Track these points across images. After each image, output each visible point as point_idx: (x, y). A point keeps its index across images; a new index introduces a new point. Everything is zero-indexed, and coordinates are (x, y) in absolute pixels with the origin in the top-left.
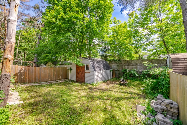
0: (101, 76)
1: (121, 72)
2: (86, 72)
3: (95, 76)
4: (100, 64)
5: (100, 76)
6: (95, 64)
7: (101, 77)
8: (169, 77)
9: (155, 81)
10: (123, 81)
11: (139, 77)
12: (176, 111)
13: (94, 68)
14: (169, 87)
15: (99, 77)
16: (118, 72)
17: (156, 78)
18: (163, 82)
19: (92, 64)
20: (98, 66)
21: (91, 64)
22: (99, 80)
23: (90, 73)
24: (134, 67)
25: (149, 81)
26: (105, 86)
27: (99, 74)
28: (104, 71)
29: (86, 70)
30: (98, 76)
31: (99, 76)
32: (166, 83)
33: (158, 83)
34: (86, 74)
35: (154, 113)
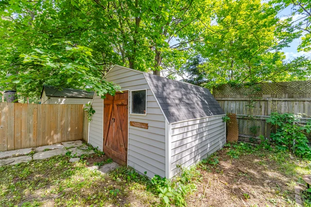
0: (197, 142)
2: (132, 124)
3: (171, 146)
4: (189, 93)
5: (192, 142)
6: (168, 91)
7: (194, 144)
13: (166, 106)
15: (189, 146)
19: (156, 87)
20: (180, 100)
21: (152, 88)
22: (188, 158)
23: (146, 126)
27: (190, 134)
28: (207, 118)
29: (132, 116)
30: (185, 142)
31: (190, 140)
34: (131, 130)
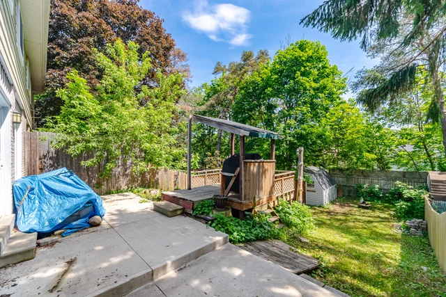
0: (329, 196)
1: (351, 188)
8: (424, 202)
9: (409, 204)
10: (363, 203)
11: (384, 196)
12: (425, 227)
14: (424, 211)
16: (347, 189)
17: (410, 201)
18: (418, 207)
22: (327, 201)
24: (375, 181)
25: (401, 204)
26: (336, 208)
27: (327, 194)
30: (326, 196)
32: (421, 208)
33: (412, 208)
35: (408, 228)
